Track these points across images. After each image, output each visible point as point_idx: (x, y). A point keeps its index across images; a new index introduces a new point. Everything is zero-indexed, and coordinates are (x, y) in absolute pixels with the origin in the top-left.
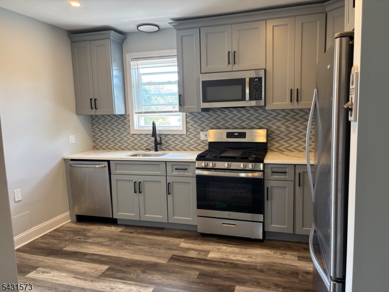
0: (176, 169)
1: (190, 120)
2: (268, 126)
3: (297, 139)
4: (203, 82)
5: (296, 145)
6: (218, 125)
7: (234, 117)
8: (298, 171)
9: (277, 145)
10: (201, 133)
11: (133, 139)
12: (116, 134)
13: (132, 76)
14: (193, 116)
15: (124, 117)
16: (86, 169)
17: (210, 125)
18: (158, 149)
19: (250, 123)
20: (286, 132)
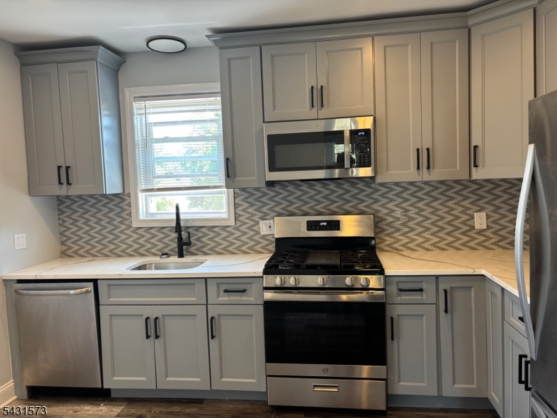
0: (226, 291)
1: (242, 200)
2: (374, 209)
3: (422, 229)
4: (269, 137)
5: (420, 240)
6: (290, 208)
7: (316, 195)
8: (442, 287)
9: (389, 240)
10: (261, 222)
11: (136, 236)
12: (105, 228)
13: (136, 126)
14: (247, 195)
15: (121, 198)
16: (50, 297)
17: (277, 209)
18: (184, 253)
19: (345, 204)
20: (404, 219)
